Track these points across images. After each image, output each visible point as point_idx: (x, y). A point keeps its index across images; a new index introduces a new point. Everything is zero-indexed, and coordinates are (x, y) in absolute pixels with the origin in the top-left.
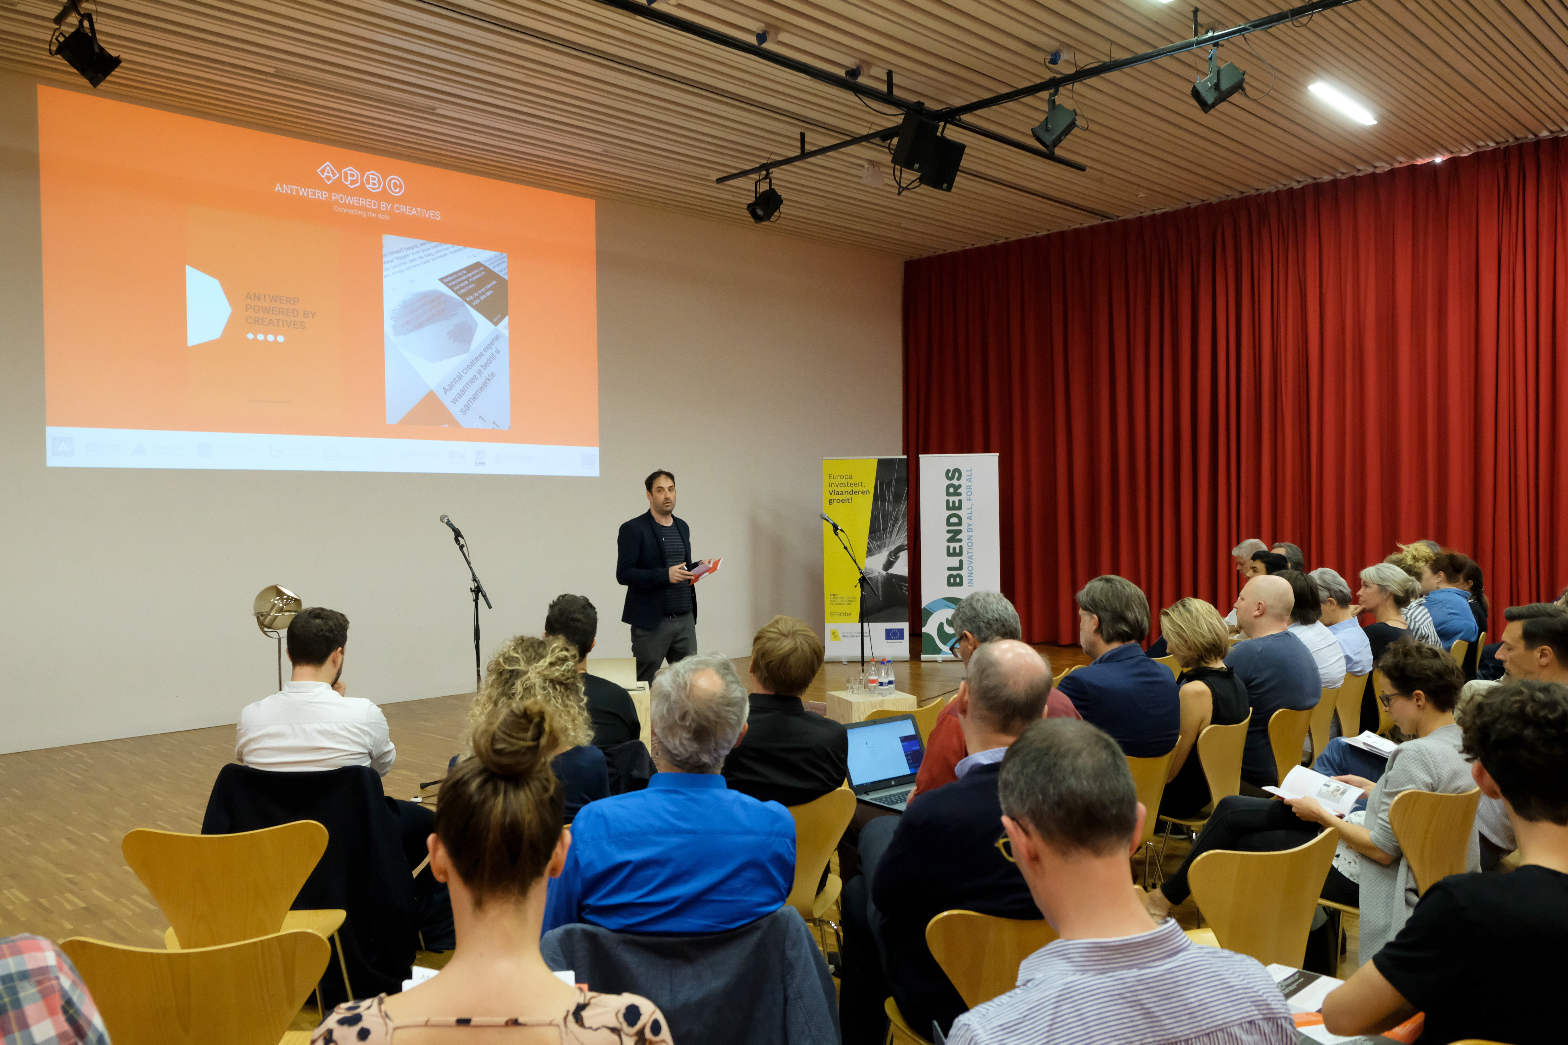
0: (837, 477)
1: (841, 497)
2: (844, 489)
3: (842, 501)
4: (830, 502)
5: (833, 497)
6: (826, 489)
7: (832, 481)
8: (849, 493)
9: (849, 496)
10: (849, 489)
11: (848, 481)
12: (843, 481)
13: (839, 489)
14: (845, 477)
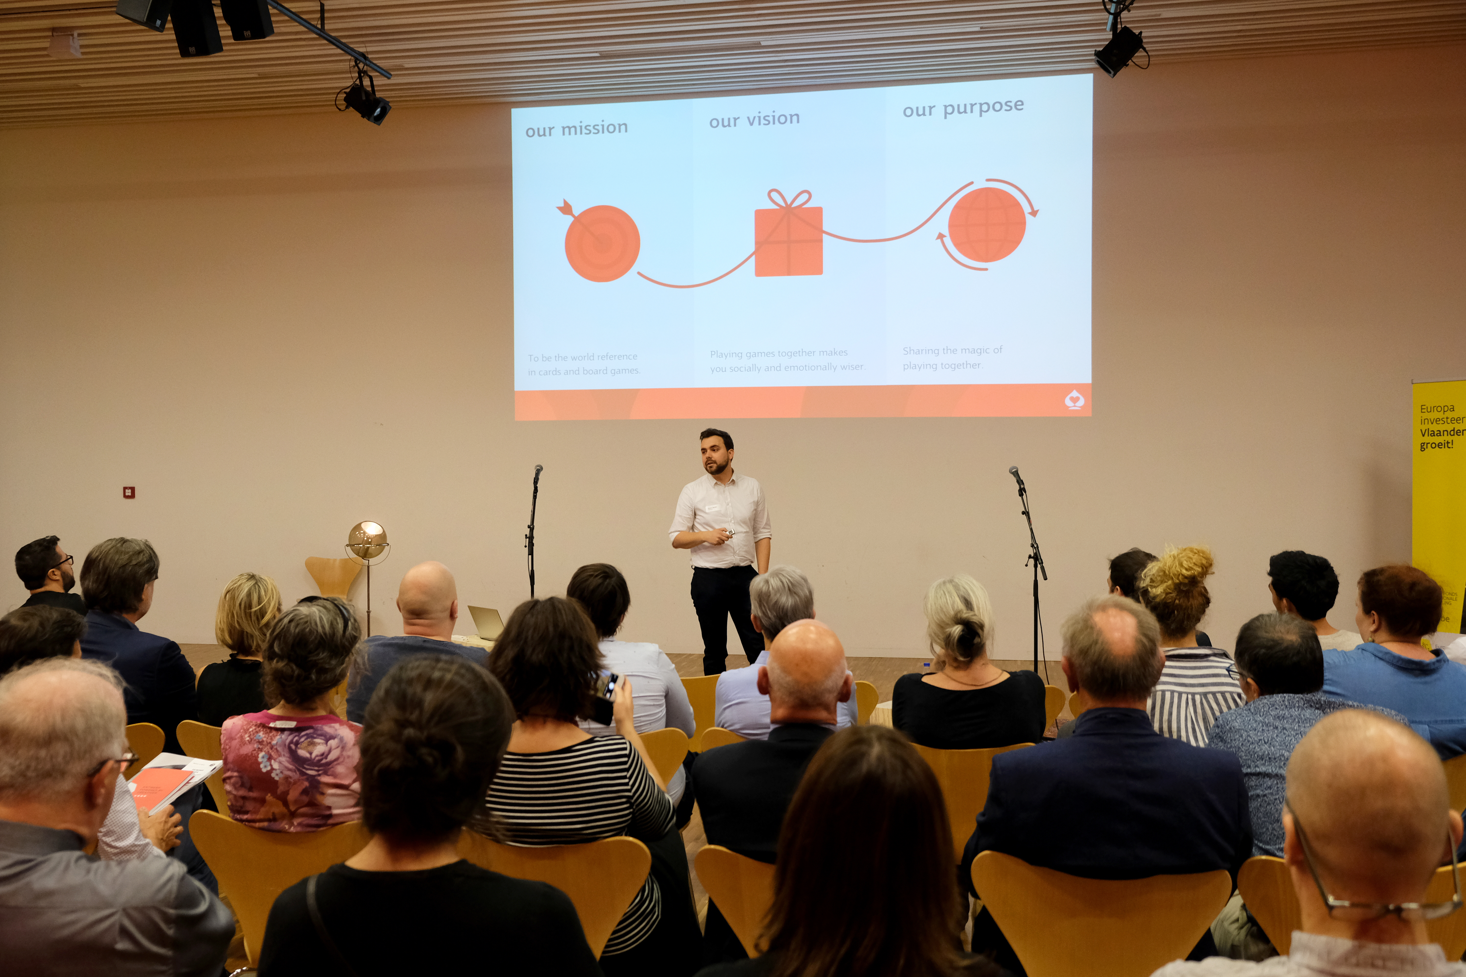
0: (1434, 408)
1: (1437, 440)
2: (1442, 427)
3: (1439, 445)
4: (1422, 449)
5: (1428, 439)
6: (1417, 427)
7: (1426, 415)
8: (1449, 433)
9: (1449, 438)
10: (1449, 427)
11: (1450, 414)
12: (1441, 415)
13: (1435, 427)
14: (1444, 409)
